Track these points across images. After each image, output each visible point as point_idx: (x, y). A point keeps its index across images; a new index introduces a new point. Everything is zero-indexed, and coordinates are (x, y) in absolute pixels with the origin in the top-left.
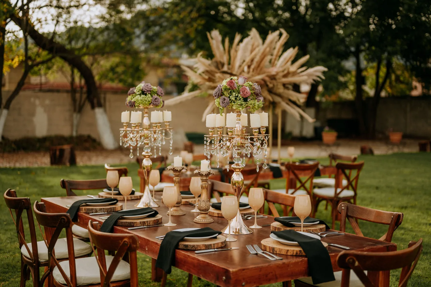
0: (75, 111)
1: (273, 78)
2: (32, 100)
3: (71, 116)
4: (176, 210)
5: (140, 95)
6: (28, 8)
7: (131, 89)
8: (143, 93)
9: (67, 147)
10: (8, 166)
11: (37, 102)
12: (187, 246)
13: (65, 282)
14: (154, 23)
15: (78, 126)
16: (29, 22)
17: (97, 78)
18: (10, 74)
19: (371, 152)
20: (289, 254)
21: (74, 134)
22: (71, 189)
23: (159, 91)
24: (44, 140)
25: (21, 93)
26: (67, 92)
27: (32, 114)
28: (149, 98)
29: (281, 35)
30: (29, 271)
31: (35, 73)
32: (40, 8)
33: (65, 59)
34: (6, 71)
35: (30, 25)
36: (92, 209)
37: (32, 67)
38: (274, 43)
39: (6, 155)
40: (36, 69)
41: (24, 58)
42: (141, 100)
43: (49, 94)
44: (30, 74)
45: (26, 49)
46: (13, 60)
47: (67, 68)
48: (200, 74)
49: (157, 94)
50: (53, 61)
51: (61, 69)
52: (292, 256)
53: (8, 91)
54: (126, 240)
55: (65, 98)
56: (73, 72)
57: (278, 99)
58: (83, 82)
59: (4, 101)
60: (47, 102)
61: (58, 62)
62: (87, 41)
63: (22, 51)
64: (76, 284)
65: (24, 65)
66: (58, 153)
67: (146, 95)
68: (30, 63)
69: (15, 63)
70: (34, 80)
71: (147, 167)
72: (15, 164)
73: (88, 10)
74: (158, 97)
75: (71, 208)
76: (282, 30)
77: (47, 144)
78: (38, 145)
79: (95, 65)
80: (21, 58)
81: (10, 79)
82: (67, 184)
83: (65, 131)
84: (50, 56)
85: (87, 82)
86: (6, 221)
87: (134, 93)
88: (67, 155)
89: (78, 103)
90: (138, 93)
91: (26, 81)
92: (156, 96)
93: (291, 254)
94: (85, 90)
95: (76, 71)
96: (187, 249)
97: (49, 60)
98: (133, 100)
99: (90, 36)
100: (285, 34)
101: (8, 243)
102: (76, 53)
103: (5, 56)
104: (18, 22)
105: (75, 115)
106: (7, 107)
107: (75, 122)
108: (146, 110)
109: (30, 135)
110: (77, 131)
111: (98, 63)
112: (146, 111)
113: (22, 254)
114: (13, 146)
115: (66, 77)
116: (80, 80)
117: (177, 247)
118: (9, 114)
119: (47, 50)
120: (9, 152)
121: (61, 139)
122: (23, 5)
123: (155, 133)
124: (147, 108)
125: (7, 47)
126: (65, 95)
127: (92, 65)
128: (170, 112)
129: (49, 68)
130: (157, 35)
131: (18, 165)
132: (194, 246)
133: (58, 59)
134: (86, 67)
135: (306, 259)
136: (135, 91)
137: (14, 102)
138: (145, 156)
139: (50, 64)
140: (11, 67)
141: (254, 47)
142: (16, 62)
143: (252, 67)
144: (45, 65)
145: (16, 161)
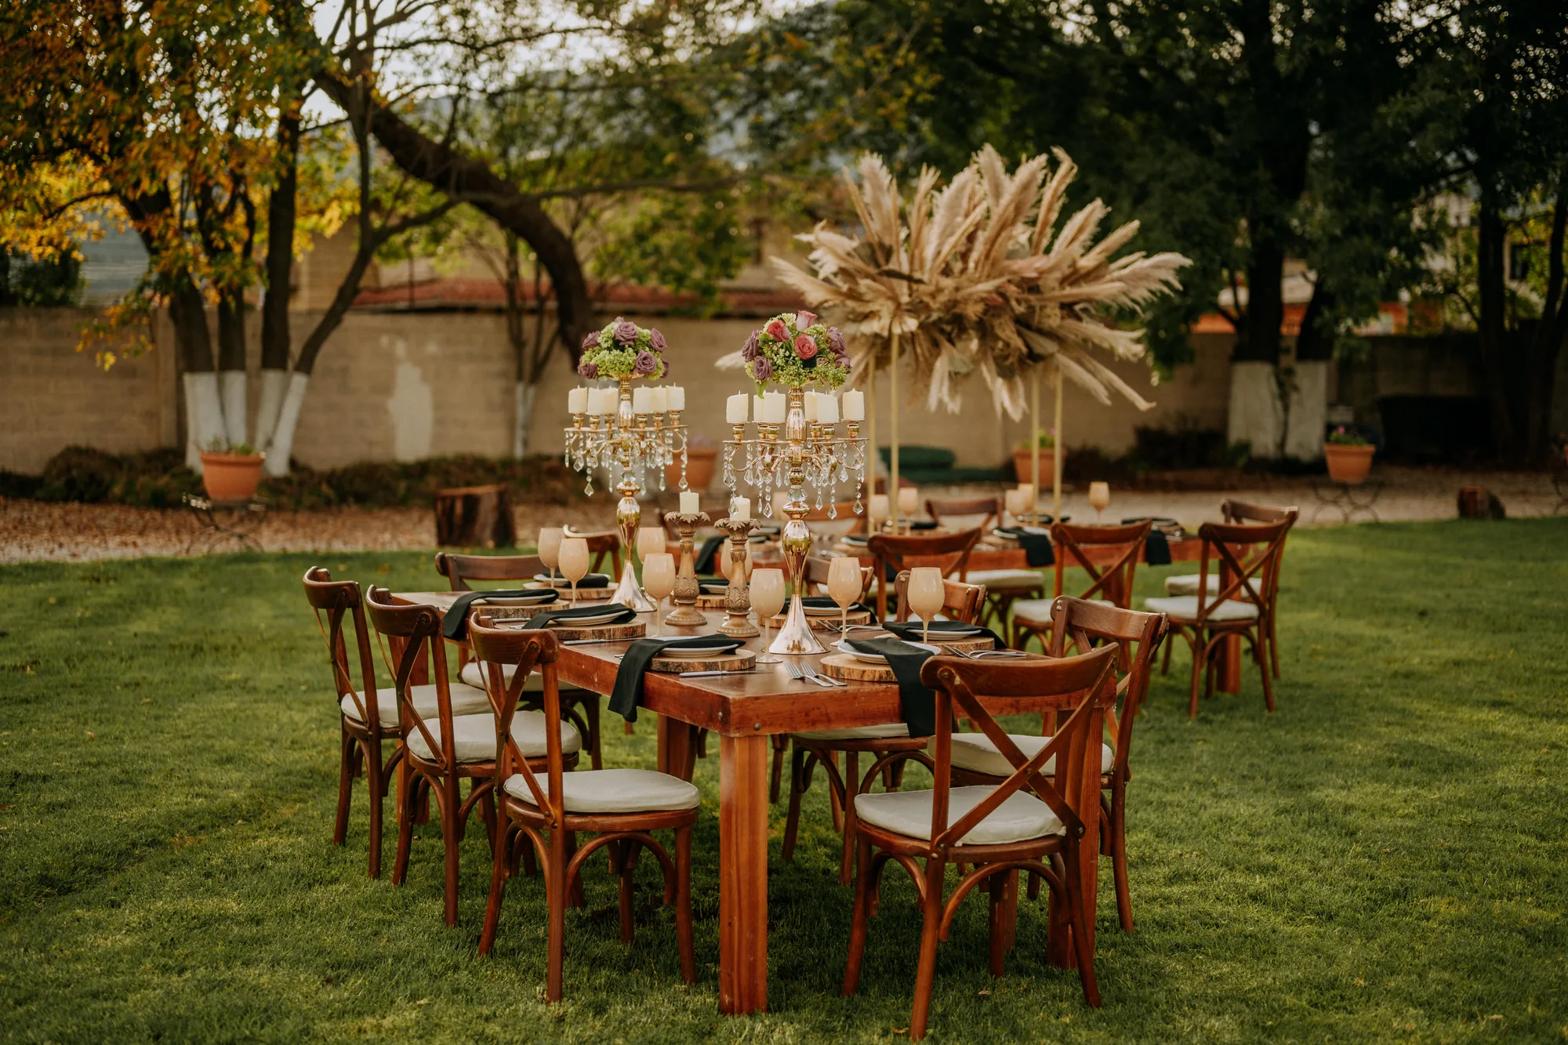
0: (519, 377)
1: (1031, 286)
2: (384, 340)
3: (509, 392)
4: (684, 614)
5: (609, 349)
6: (371, 49)
7: (590, 336)
8: (617, 344)
9: (487, 492)
10: (309, 547)
11: (401, 348)
12: (667, 665)
13: (431, 755)
14: (783, 80)
15: (528, 427)
16: (374, 93)
17: (589, 269)
18: (312, 257)
19: (1496, 511)
20: (866, 678)
21: (519, 452)
22: (461, 578)
23: (656, 339)
24: (423, 468)
25: (351, 320)
26: (498, 311)
27: (386, 388)
28: (629, 356)
29: (1053, 164)
30: (360, 753)
31: (393, 255)
32: (405, 46)
33: (485, 208)
34: (303, 251)
35: (376, 106)
36: (498, 610)
37: (384, 234)
38: (1034, 188)
39: (301, 518)
40: (398, 239)
41: (358, 209)
42: (612, 362)
43: (437, 321)
44: (376, 260)
45: (365, 177)
46: (322, 212)
47: (495, 237)
48: (826, 280)
49: (651, 347)
50: (451, 213)
51: (473, 242)
52: (873, 682)
53: (310, 313)
54: (534, 640)
55: (490, 332)
56: (513, 251)
57: (1047, 346)
58: (545, 279)
59: (296, 348)
60: (432, 348)
61: (466, 218)
62: (559, 146)
63: (353, 184)
64: (454, 757)
65: (357, 230)
66: (459, 508)
67: (623, 350)
68: (376, 222)
69: (330, 221)
70: (391, 273)
71: (627, 517)
72: (329, 544)
73: (562, 46)
74: (651, 354)
75: (452, 611)
76: (1058, 152)
77: (432, 482)
78: (402, 486)
79: (586, 224)
80: (348, 207)
81: (313, 275)
82: (451, 565)
83: (490, 443)
84: (441, 199)
85: (557, 283)
86: (306, 682)
87: (598, 344)
88: (487, 514)
89: (529, 350)
90: (605, 345)
91: (366, 281)
92: (645, 352)
93: (871, 678)
94: (552, 304)
95: (522, 245)
96: (666, 670)
97: (437, 214)
98: (592, 363)
99: (569, 129)
100: (1066, 163)
101: (312, 730)
102: (525, 187)
103: (299, 201)
104: (339, 93)
105: (520, 388)
106: (306, 365)
107: (521, 413)
108: (625, 385)
109: (377, 455)
110: (526, 443)
111: (594, 220)
112: (626, 387)
113: (343, 715)
114: (325, 488)
115: (490, 263)
116: (538, 275)
117: (648, 666)
118: (310, 388)
119: (429, 180)
120: (313, 508)
121: (475, 468)
122: (354, 40)
123: (643, 437)
124: (628, 380)
125: (304, 172)
126: (488, 323)
127: (575, 226)
128: (682, 389)
129: (437, 238)
130: (792, 117)
131: (338, 547)
132: (680, 665)
133: (465, 208)
134: (557, 233)
135: (896, 687)
136: (599, 340)
137: (327, 348)
138: (623, 493)
139: (442, 227)
140: (316, 235)
141: (976, 199)
142: (332, 221)
143: (974, 256)
144: (426, 230)
145: (335, 536)
